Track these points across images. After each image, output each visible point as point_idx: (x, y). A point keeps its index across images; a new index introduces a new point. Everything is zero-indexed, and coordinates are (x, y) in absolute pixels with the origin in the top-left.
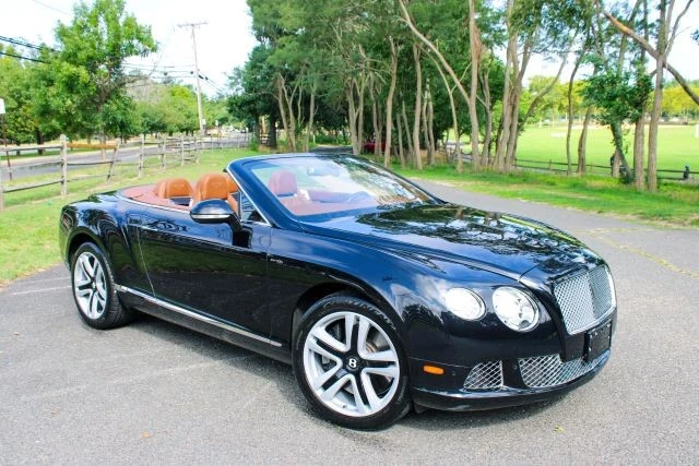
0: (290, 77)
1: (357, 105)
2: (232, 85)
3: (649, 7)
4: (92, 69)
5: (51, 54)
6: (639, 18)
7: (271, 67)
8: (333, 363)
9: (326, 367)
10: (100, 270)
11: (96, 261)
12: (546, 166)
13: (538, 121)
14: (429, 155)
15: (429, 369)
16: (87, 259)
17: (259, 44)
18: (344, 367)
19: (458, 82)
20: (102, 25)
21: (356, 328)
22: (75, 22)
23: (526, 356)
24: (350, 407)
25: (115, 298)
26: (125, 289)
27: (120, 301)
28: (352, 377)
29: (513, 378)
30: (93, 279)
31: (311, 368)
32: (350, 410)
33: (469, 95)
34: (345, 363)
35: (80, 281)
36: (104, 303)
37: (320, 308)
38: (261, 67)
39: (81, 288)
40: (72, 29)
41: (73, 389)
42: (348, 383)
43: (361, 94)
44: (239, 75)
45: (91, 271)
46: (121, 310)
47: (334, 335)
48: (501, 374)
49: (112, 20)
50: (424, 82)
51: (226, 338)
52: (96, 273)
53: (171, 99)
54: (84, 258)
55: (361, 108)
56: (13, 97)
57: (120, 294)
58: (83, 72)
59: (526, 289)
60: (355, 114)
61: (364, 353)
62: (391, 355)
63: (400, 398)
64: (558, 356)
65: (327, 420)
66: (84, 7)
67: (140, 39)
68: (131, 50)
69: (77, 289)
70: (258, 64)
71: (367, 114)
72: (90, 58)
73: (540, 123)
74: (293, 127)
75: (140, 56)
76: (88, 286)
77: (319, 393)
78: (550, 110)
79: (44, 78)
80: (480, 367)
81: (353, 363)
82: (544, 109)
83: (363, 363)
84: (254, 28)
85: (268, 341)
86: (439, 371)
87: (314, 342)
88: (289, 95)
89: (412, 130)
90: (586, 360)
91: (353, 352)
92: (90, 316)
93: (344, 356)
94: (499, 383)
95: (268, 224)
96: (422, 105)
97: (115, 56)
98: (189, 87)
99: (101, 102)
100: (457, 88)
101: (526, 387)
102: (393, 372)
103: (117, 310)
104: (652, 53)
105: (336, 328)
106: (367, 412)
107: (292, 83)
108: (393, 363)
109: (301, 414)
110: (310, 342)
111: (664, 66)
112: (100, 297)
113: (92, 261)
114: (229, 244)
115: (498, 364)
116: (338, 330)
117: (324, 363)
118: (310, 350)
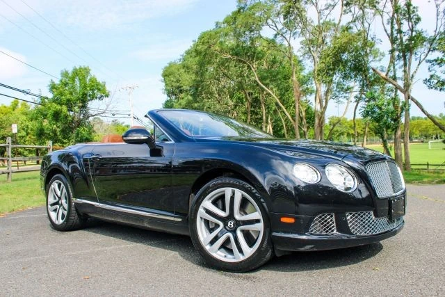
3: (396, 67)
5: (46, 100)
6: (391, 74)
8: (217, 226)
9: (211, 230)
10: (65, 190)
11: (62, 185)
15: (284, 220)
16: (56, 185)
17: (169, 98)
18: (225, 227)
19: (288, 114)
20: (77, 82)
21: (232, 198)
22: (61, 81)
23: (350, 211)
24: (229, 256)
25: (73, 208)
26: (79, 200)
27: (76, 208)
28: (230, 235)
29: (343, 227)
30: (60, 198)
31: (201, 229)
32: (229, 259)
33: (294, 121)
34: (225, 225)
35: (51, 200)
36: (66, 213)
37: (209, 187)
39: (53, 205)
40: (59, 85)
42: (228, 240)
45: (59, 193)
46: (77, 216)
47: (217, 206)
48: (334, 224)
49: (83, 79)
50: (267, 118)
52: (61, 194)
54: (55, 185)
56: (24, 129)
57: (77, 204)
58: (64, 108)
61: (238, 216)
62: (257, 215)
63: (264, 246)
64: (372, 213)
65: (213, 268)
66: (67, 72)
67: (99, 90)
68: (93, 97)
69: (49, 206)
72: (69, 100)
75: (98, 100)
76: (56, 203)
77: (207, 248)
78: (342, 136)
79: (42, 114)
80: (320, 217)
81: (231, 224)
83: (238, 223)
84: (166, 90)
85: (172, 219)
86: (291, 220)
87: (204, 212)
90: (391, 220)
91: (231, 216)
92: (57, 223)
93: (224, 220)
94: (332, 231)
95: (173, 142)
97: (84, 100)
98: (128, 126)
100: (287, 118)
101: (351, 234)
102: (260, 226)
103: (74, 216)
104: (401, 91)
105: (219, 201)
106: (241, 258)
108: (258, 221)
109: (195, 266)
110: (201, 211)
111: (409, 98)
112: (64, 208)
113: (59, 186)
114: (147, 156)
115: (332, 216)
116: (220, 203)
117: (211, 227)
118: (201, 218)
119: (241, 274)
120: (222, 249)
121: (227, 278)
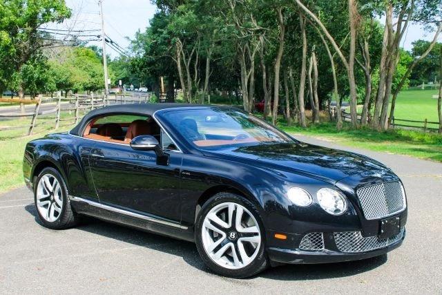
0: (188, 41)
1: (248, 68)
2: (134, 49)
4: (14, 34)
7: (170, 33)
8: (221, 236)
9: (215, 239)
10: (58, 186)
11: (56, 180)
12: (423, 125)
13: (421, 84)
14: (314, 113)
15: (278, 236)
16: (48, 179)
17: (160, 10)
18: (227, 237)
19: (338, 50)
21: (235, 213)
23: (338, 231)
24: (230, 263)
25: (69, 206)
26: (77, 199)
27: (72, 208)
28: (232, 244)
29: (331, 245)
30: (52, 194)
31: (206, 237)
32: (230, 266)
33: (348, 60)
34: (228, 235)
35: (41, 195)
36: (60, 210)
37: (213, 201)
38: (162, 33)
39: (42, 200)
41: (48, 259)
42: (229, 249)
43: (252, 58)
44: (141, 39)
45: (51, 189)
46: (72, 215)
47: (221, 218)
48: (323, 242)
51: (149, 228)
52: (54, 189)
53: (76, 60)
54: (45, 179)
55: (252, 70)
57: (71, 201)
59: (340, 190)
60: (247, 76)
61: (239, 228)
62: (255, 229)
63: (260, 256)
64: (360, 232)
65: (216, 274)
68: (47, 17)
69: (38, 201)
70: (159, 30)
71: (258, 76)
72: (12, 23)
73: (423, 85)
74: (190, 88)
75: (55, 22)
76: (47, 199)
77: (211, 255)
80: (309, 236)
81: (233, 235)
82: (427, 72)
83: (239, 235)
85: (178, 226)
86: (284, 237)
87: (209, 223)
88: (187, 57)
89: (298, 92)
91: (233, 228)
92: (48, 220)
93: (227, 231)
94: (321, 247)
95: (180, 151)
96: (307, 68)
98: (94, 48)
99: (21, 63)
100: (337, 54)
101: (339, 251)
102: (257, 240)
103: (70, 215)
105: (223, 213)
106: (240, 266)
107: (189, 47)
108: (256, 234)
109: (199, 271)
110: (206, 223)
112: (57, 205)
113: (51, 180)
114: (154, 165)
115: (320, 235)
116: (224, 215)
117: (215, 236)
118: (206, 228)
119: (240, 280)
120: (224, 257)
121: (228, 283)
